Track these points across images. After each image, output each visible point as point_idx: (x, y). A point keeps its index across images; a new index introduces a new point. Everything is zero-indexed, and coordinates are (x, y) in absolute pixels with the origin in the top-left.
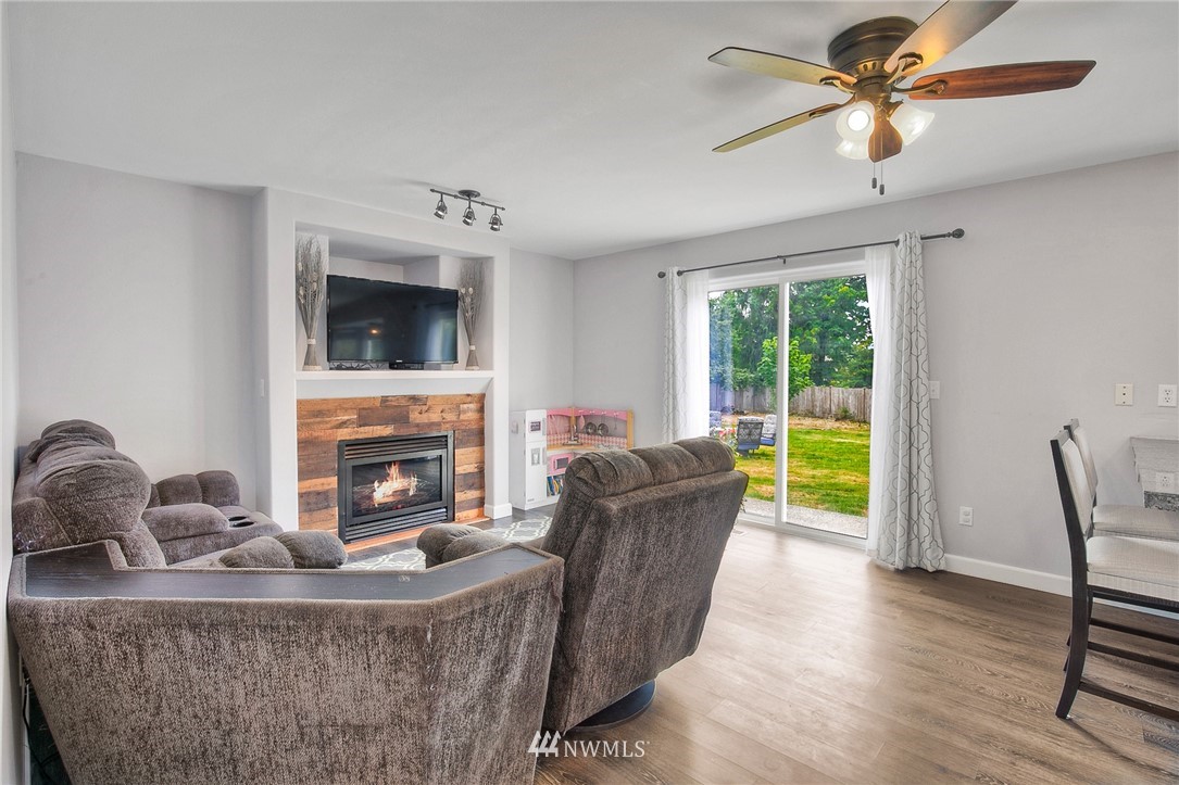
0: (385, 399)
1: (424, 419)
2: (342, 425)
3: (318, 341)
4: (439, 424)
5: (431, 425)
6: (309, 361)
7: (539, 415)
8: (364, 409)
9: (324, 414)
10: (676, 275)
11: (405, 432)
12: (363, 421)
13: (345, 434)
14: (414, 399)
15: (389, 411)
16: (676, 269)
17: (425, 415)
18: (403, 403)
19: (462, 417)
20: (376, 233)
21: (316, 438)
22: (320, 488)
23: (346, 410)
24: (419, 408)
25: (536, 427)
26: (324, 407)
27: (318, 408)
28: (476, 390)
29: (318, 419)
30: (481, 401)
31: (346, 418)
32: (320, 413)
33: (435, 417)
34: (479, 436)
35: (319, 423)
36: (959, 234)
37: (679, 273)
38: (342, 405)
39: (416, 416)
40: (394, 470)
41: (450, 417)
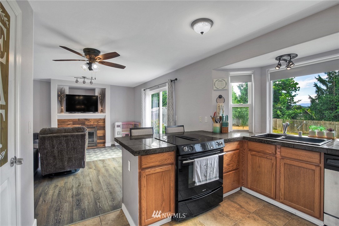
0: (79, 119)
3: (64, 107)
4: (93, 125)
5: (91, 125)
6: (62, 111)
7: (120, 124)
8: (74, 121)
10: (143, 90)
12: (74, 124)
14: (86, 119)
15: (80, 122)
16: (143, 89)
17: (89, 123)
18: (83, 120)
19: (99, 124)
20: (77, 86)
23: (70, 121)
24: (88, 121)
25: (118, 126)
28: (103, 118)
30: (104, 120)
31: (70, 123)
32: (64, 122)
33: (92, 123)
34: (104, 128)
35: (64, 124)
36: (176, 79)
37: (144, 90)
38: (69, 120)
39: (86, 123)
41: (96, 123)
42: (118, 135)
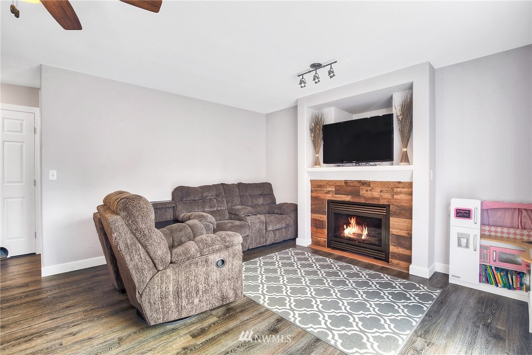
0: (346, 182)
1: (369, 194)
2: (328, 192)
4: (378, 199)
5: (373, 198)
8: (337, 186)
9: (322, 187)
11: (356, 200)
12: (337, 192)
13: (329, 197)
15: (349, 189)
17: (369, 192)
18: (356, 184)
19: (395, 197)
21: (319, 197)
22: (320, 219)
23: (330, 185)
24: (366, 188)
25: (464, 214)
26: (321, 184)
27: (320, 184)
28: (406, 179)
29: (320, 189)
30: (410, 186)
31: (330, 189)
32: (320, 186)
33: (376, 194)
34: (408, 213)
35: (320, 190)
38: (329, 183)
39: (363, 192)
40: (353, 221)
41: (387, 196)
42: (459, 245)
